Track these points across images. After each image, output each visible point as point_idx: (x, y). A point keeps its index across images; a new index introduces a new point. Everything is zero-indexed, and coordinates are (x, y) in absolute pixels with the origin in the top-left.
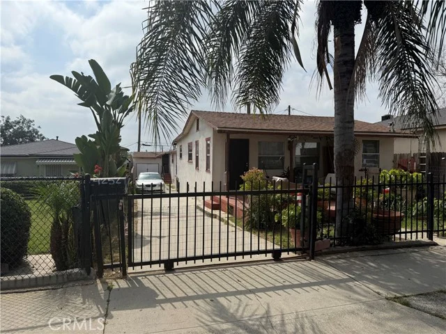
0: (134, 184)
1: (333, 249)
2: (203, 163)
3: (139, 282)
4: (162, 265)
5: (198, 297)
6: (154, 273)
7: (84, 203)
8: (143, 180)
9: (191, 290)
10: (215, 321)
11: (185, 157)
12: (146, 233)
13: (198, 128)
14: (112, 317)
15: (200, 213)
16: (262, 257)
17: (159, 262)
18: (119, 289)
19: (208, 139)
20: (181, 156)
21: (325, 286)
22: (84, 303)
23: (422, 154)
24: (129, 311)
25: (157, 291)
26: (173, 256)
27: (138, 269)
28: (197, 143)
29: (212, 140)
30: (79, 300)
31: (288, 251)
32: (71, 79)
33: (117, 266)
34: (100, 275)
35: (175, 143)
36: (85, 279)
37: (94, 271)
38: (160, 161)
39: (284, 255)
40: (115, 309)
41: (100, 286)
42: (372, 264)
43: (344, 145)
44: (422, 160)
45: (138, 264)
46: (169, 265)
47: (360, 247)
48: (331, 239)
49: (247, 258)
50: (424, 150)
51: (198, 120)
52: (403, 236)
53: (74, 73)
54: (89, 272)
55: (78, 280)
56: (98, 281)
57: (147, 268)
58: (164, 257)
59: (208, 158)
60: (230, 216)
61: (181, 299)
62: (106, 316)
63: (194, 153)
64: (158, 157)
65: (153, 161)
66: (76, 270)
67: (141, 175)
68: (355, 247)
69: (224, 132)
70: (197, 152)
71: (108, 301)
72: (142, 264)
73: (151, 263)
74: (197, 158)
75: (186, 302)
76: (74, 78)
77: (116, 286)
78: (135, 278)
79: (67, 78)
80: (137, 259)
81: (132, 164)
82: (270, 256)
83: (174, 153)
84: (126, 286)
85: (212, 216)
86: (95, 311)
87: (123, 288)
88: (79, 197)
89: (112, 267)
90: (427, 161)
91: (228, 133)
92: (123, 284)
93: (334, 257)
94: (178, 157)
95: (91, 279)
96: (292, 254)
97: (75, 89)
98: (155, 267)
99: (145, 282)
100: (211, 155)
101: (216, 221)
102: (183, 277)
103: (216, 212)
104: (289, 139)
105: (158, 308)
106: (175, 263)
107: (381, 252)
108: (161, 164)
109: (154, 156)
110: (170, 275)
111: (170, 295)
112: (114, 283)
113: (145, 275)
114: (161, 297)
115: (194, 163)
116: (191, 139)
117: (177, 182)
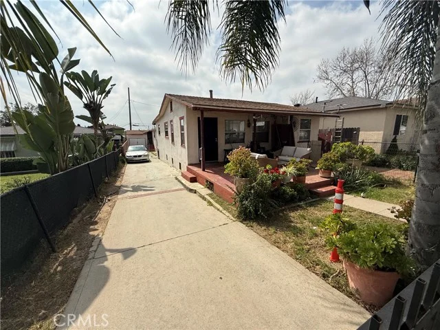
0: (124, 155)
2: (178, 139)
8: (131, 152)
11: (163, 134)
13: (171, 110)
19: (181, 118)
20: (159, 133)
23: (337, 130)
28: (171, 121)
29: (185, 119)
35: (154, 123)
38: (146, 136)
44: (337, 134)
50: (340, 126)
51: (171, 103)
59: (182, 135)
63: (169, 130)
64: (144, 134)
65: (141, 137)
67: (130, 148)
69: (199, 109)
70: (172, 130)
74: (172, 134)
81: (126, 139)
83: (155, 131)
90: (341, 134)
91: (202, 111)
100: (185, 132)
104: (254, 117)
108: (147, 138)
109: (141, 133)
115: (170, 138)
116: (166, 119)
117: (158, 152)
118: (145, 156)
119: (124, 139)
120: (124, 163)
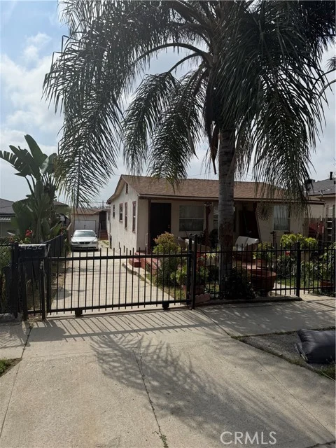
0: (69, 241)
1: (213, 301)
2: (130, 224)
3: (54, 324)
4: (74, 312)
5: (95, 334)
6: (66, 318)
7: (13, 263)
8: (77, 238)
9: (90, 330)
10: (101, 347)
11: (117, 216)
12: (68, 287)
13: (127, 192)
14: (30, 346)
15: (123, 270)
16: (153, 307)
17: (71, 309)
18: (38, 328)
19: (134, 203)
20: (114, 216)
21: (199, 328)
22: (11, 337)
23: (329, 219)
24: (42, 342)
25: (65, 330)
26: (82, 305)
27: (54, 314)
28: (126, 204)
29: (137, 203)
30: (8, 335)
31: (174, 302)
32: (9, 153)
33: (38, 312)
34: (25, 318)
35: (109, 202)
36: (13, 321)
37: (20, 315)
38: (97, 218)
39: (171, 305)
40: (33, 341)
41: (24, 326)
42: (237, 314)
43: (225, 219)
45: (54, 311)
46: (79, 312)
47: (235, 300)
48: (212, 293)
49: (141, 308)
50: (330, 215)
51: (127, 184)
52: (278, 292)
53: (11, 147)
54: (16, 316)
55: (7, 321)
56: (23, 322)
57: (61, 314)
58: (75, 306)
59: (134, 219)
60: (147, 273)
61: (82, 336)
62: (26, 345)
63: (124, 214)
64: (95, 214)
65: (90, 218)
66: (7, 314)
67: (77, 232)
68: (231, 301)
69: (146, 198)
70: (126, 214)
71: (28, 336)
72: (57, 311)
73: (64, 310)
74: (126, 218)
75: (84, 338)
76: (11, 152)
77: (35, 326)
78: (52, 321)
79: (5, 152)
80: (53, 307)
81: (70, 220)
82: (160, 306)
83: (109, 211)
84: (43, 326)
85: (133, 273)
86: (18, 342)
87: (41, 328)
88: (10, 258)
89: (35, 312)
90: (332, 225)
91: (150, 199)
92: (41, 325)
93: (211, 307)
94: (112, 216)
95: (18, 321)
96: (178, 305)
97: (12, 161)
98: (68, 313)
99: (58, 324)
100: (136, 217)
101: (136, 278)
102: (88, 321)
103: (136, 269)
105: (64, 341)
106: (83, 311)
107: (250, 305)
108: (98, 221)
109: (91, 213)
110: (78, 320)
111: (74, 333)
112: (35, 324)
113: (59, 318)
114: (67, 334)
115: (124, 222)
116: (122, 200)
117: (111, 239)
118: (93, 243)
119: (68, 221)
120: (67, 250)
